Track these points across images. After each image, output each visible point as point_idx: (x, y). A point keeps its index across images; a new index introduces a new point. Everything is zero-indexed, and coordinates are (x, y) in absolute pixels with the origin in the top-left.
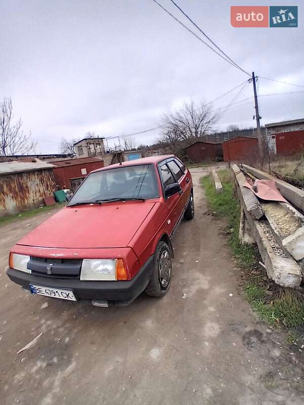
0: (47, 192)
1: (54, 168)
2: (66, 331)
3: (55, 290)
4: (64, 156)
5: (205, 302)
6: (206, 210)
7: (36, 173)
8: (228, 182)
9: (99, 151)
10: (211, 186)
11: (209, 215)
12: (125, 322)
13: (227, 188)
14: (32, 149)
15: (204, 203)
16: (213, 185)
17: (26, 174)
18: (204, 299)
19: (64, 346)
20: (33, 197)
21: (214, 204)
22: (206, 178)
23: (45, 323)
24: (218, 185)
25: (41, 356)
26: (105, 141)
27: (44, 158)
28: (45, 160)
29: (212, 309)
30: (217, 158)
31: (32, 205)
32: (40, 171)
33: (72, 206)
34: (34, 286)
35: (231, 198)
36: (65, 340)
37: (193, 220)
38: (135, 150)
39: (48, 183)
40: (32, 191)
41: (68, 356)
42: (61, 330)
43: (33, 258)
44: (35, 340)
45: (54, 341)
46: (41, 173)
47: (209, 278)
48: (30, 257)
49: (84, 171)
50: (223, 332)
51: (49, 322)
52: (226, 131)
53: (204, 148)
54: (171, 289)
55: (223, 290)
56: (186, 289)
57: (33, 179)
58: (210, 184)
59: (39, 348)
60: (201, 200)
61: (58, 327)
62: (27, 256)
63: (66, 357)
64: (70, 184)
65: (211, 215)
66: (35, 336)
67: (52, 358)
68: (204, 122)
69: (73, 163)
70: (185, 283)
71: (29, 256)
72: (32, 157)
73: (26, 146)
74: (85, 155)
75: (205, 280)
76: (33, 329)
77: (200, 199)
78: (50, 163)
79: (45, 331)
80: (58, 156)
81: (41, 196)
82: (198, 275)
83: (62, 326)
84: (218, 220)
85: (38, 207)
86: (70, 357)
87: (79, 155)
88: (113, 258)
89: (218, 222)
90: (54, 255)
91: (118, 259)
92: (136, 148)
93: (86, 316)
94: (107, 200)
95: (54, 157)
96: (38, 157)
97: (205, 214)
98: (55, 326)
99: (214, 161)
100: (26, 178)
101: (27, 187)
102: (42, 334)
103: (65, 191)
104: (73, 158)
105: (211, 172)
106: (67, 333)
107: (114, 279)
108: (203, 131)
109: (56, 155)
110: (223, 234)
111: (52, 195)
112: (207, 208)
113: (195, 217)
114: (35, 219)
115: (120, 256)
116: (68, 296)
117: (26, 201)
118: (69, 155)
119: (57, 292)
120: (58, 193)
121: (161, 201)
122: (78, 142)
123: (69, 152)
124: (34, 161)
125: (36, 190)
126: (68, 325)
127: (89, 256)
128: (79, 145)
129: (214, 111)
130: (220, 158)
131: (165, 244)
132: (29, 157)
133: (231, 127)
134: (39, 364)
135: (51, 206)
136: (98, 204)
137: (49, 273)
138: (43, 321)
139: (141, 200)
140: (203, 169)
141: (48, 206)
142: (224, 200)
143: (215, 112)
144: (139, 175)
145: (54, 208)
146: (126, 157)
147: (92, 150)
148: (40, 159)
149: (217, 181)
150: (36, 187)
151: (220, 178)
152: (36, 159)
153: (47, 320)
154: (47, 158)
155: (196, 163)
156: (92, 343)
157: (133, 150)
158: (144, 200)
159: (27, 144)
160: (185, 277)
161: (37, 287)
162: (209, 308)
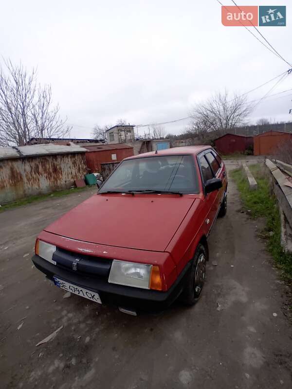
0: (79, 175)
1: (87, 152)
2: (87, 329)
3: (80, 289)
4: (96, 141)
5: (244, 318)
6: (239, 207)
7: (70, 156)
8: (262, 179)
9: (129, 138)
10: (243, 181)
11: (243, 212)
12: (152, 330)
13: (262, 185)
14: (67, 133)
15: (237, 199)
16: (245, 181)
17: (60, 156)
18: (242, 315)
19: (84, 347)
20: (65, 178)
21: (248, 201)
22: (236, 171)
23: (66, 315)
24: (252, 181)
25: (59, 354)
26: (135, 129)
27: (78, 142)
28: (79, 144)
29: (252, 329)
30: (247, 151)
31: (64, 186)
32: (73, 154)
33: (103, 194)
34: (58, 280)
35: (267, 196)
36: (85, 339)
37: (225, 217)
38: (163, 138)
39: (80, 166)
40: (64, 173)
41: (87, 360)
42: (82, 326)
43: (59, 248)
44: (54, 334)
45: (73, 338)
46: (74, 157)
47: (247, 289)
48: (57, 247)
49: (114, 157)
50: (267, 364)
51: (70, 315)
52: (256, 125)
53: (234, 141)
54: (204, 297)
55: (265, 307)
56: (221, 299)
57: (67, 162)
58: (242, 179)
59: (58, 344)
60: (234, 195)
61: (80, 322)
62: (53, 246)
63: (84, 361)
64: (100, 168)
65: (245, 213)
66: (55, 328)
67: (70, 359)
68: (236, 114)
69: (104, 148)
70: (219, 291)
71: (55, 247)
72: (67, 141)
73: (62, 130)
74: (116, 141)
75: (243, 290)
76: (54, 320)
77: (232, 194)
78: (83, 147)
79: (66, 324)
80: (91, 141)
81: (72, 177)
82: (234, 283)
83: (84, 322)
84: (254, 219)
85: (70, 188)
86: (89, 361)
87: (111, 141)
88: (147, 263)
89: (254, 222)
90: (81, 250)
91: (154, 265)
92: (165, 137)
93: (108, 314)
94: (140, 191)
95: (87, 142)
96: (72, 141)
97: (239, 211)
98: (75, 321)
99: (244, 154)
100: (60, 159)
101: (60, 168)
102: (62, 327)
103: (96, 174)
104: (104, 144)
105: (242, 166)
106: (88, 331)
107: (147, 288)
108: (233, 124)
109: (89, 140)
110: (261, 237)
111: (83, 177)
112: (241, 205)
113: (227, 214)
114: (66, 199)
115: (156, 262)
116: (93, 297)
117: (59, 181)
118: (101, 140)
119: (81, 291)
120: (89, 177)
121: (200, 197)
122: (111, 129)
123: (101, 137)
124: (69, 145)
125: (69, 171)
126: (89, 322)
127: (120, 257)
128: (110, 131)
129: (246, 103)
130: (250, 152)
131: (202, 247)
132: (64, 141)
133: (262, 121)
134: (57, 363)
135: (82, 188)
136: (131, 194)
137: (75, 268)
138: (65, 312)
139: (179, 195)
140: (232, 162)
141: (79, 189)
142: (259, 197)
143: (248, 104)
144: (172, 165)
145: (83, 191)
146: (154, 145)
147: (123, 137)
148: (74, 143)
149: (250, 176)
150: (69, 169)
151: (252, 173)
152: (70, 143)
153: (68, 312)
154: (80, 142)
155: (225, 155)
156: (114, 349)
157: (161, 138)
158: (181, 195)
159: (63, 128)
160: (220, 284)
161: (61, 281)
162: (248, 328)
